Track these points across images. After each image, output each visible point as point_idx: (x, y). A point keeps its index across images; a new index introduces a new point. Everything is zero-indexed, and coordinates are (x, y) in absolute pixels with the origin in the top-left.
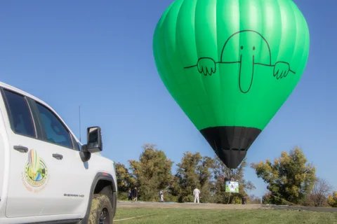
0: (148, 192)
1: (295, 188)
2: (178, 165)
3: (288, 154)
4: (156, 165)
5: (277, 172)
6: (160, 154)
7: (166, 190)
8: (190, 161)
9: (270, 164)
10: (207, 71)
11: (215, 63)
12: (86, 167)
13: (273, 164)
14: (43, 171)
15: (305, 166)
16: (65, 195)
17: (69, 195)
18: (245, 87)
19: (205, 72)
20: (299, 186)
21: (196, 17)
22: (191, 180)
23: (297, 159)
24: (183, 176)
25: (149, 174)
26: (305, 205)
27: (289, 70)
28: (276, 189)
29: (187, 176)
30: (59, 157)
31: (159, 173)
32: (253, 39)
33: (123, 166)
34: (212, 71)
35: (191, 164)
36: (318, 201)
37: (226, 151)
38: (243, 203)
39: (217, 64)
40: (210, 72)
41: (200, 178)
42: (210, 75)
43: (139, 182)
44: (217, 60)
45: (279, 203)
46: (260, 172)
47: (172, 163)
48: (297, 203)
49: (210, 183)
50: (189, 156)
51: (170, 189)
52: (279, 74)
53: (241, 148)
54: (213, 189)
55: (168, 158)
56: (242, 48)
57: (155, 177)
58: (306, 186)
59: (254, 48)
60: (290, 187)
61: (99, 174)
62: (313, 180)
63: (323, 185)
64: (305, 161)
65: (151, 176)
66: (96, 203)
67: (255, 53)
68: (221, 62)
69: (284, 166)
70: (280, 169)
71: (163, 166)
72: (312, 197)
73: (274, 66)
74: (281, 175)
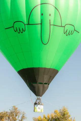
9: (46, 118)
10: (20, 30)
11: (25, 25)
18: (45, 41)
23: (64, 115)
27: (75, 30)
34: (23, 30)
37: (34, 85)
39: (26, 26)
42: (22, 33)
56: (42, 14)
64: (69, 116)
68: (29, 24)
73: (64, 27)
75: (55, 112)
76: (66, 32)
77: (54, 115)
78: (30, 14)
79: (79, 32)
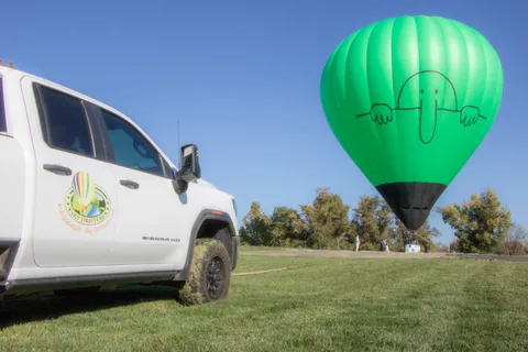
0: (322, 238)
1: (486, 235)
2: (355, 210)
3: (479, 196)
4: (330, 209)
5: (466, 216)
6: (335, 198)
7: (342, 237)
8: (368, 206)
9: (458, 208)
12: (184, 201)
13: (461, 207)
14: (102, 204)
15: (499, 209)
16: (145, 238)
17: (152, 239)
18: (427, 137)
19: (379, 120)
20: (491, 232)
21: (368, 59)
22: (369, 227)
24: (360, 221)
25: (323, 219)
26: (498, 253)
28: (465, 236)
29: (364, 222)
30: (133, 185)
31: (334, 220)
32: (435, 81)
33: (295, 212)
35: (369, 209)
36: (514, 249)
38: (426, 251)
41: (379, 225)
43: (312, 228)
44: (393, 106)
45: (469, 251)
46: (447, 216)
47: (348, 208)
48: (489, 251)
49: (391, 230)
50: (366, 200)
51: (346, 235)
52: (467, 121)
53: (424, 206)
54: (394, 236)
55: (345, 203)
56: (422, 91)
57: (330, 223)
58: (500, 232)
59: (436, 92)
60: (481, 233)
61: (205, 212)
62: (508, 225)
63: (520, 230)
64: (499, 204)
65: (325, 222)
66: (202, 250)
67: (438, 97)
68: (398, 109)
69: (475, 210)
70: (470, 214)
71: (339, 211)
72: (506, 244)
74: (470, 221)
75: (473, 198)
77: (473, 202)
78: (401, 90)
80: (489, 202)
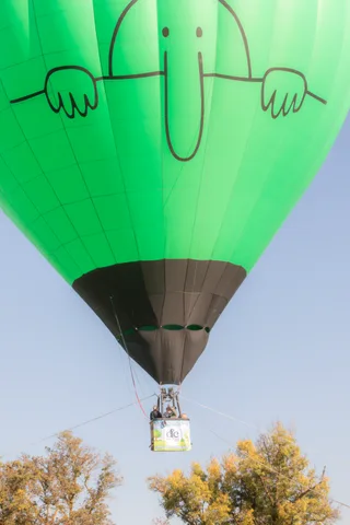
5: (225, 498)
9: (203, 478)
10: (74, 105)
11: (95, 80)
18: (184, 146)
23: (279, 459)
27: (306, 92)
34: (87, 103)
39: (101, 84)
40: (82, 107)
42: (84, 115)
44: (98, 71)
52: (278, 104)
56: (165, 32)
64: (303, 464)
67: (205, 45)
68: (111, 77)
73: (262, 80)
76: (272, 100)
77: (235, 462)
79: (323, 101)
80: (278, 457)
